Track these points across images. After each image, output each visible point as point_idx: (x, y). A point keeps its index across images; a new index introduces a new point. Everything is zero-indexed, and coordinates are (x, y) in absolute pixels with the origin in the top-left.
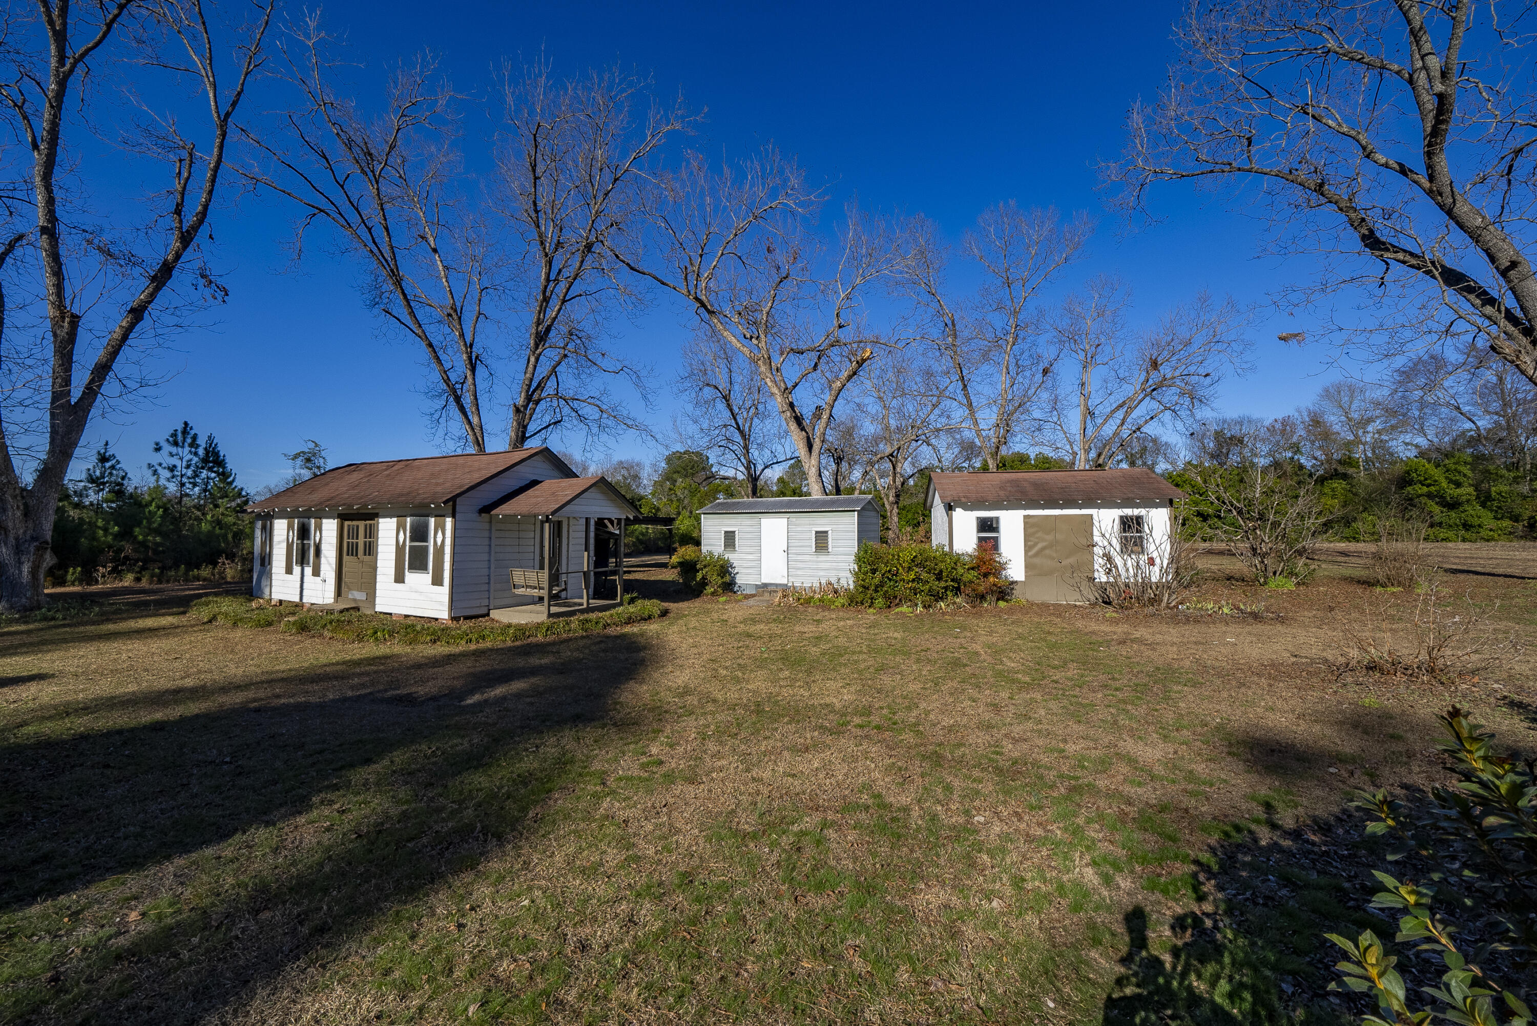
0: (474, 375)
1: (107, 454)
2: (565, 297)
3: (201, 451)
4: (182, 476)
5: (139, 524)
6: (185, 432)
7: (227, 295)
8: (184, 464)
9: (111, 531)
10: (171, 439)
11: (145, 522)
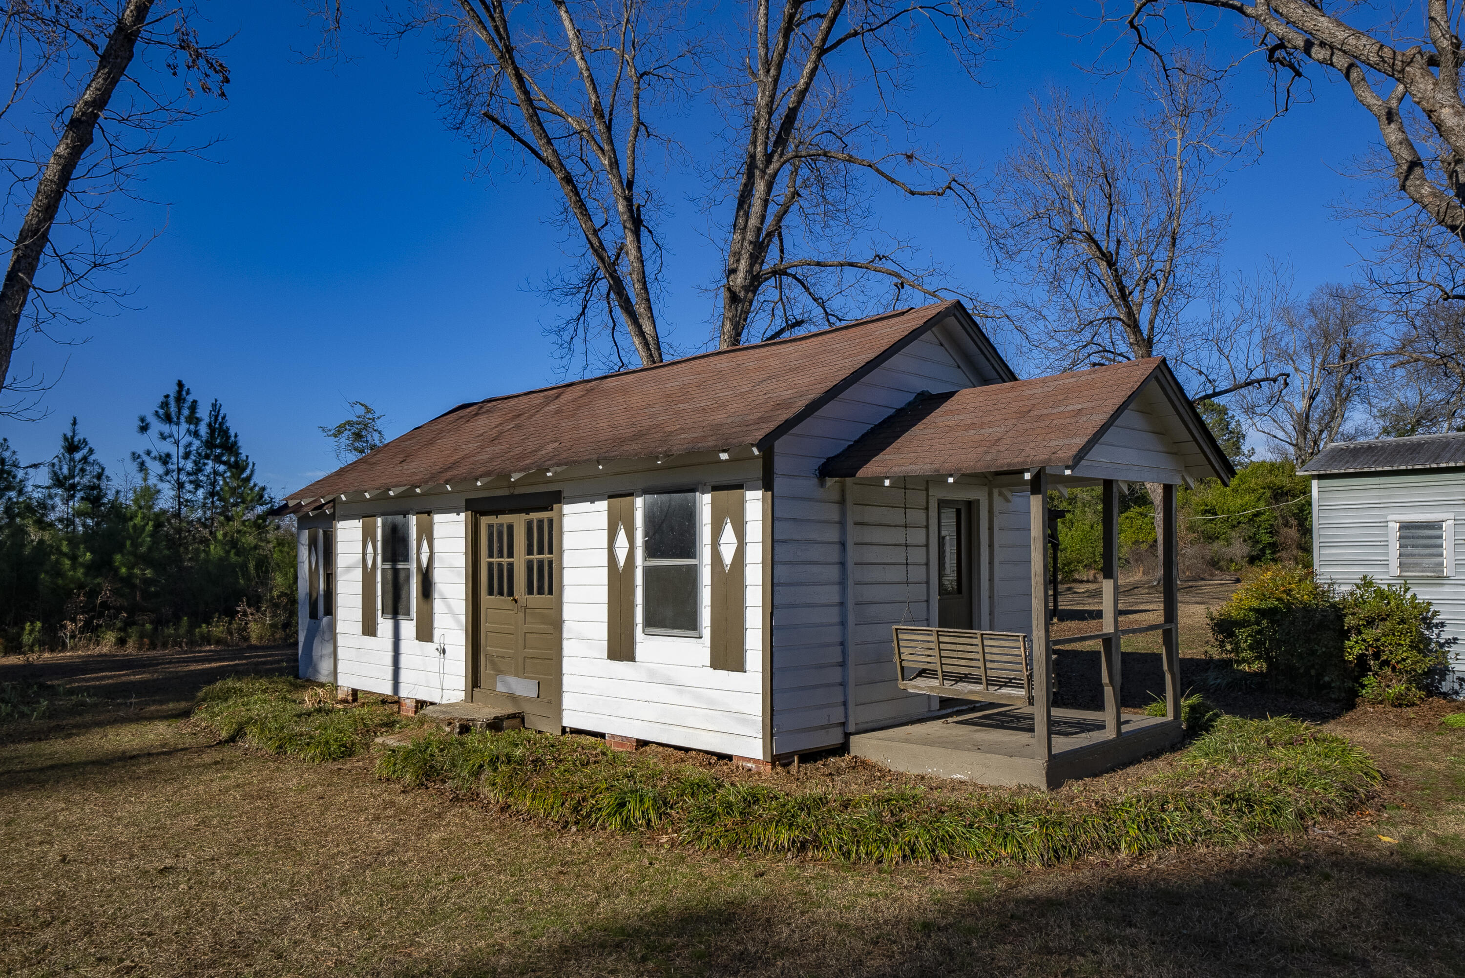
0: (639, 242)
1: (76, 439)
2: (824, 40)
3: (203, 430)
4: (179, 470)
5: (121, 548)
6: (180, 399)
7: (227, 80)
8: (182, 451)
9: (81, 560)
10: (161, 412)
11: (128, 543)
